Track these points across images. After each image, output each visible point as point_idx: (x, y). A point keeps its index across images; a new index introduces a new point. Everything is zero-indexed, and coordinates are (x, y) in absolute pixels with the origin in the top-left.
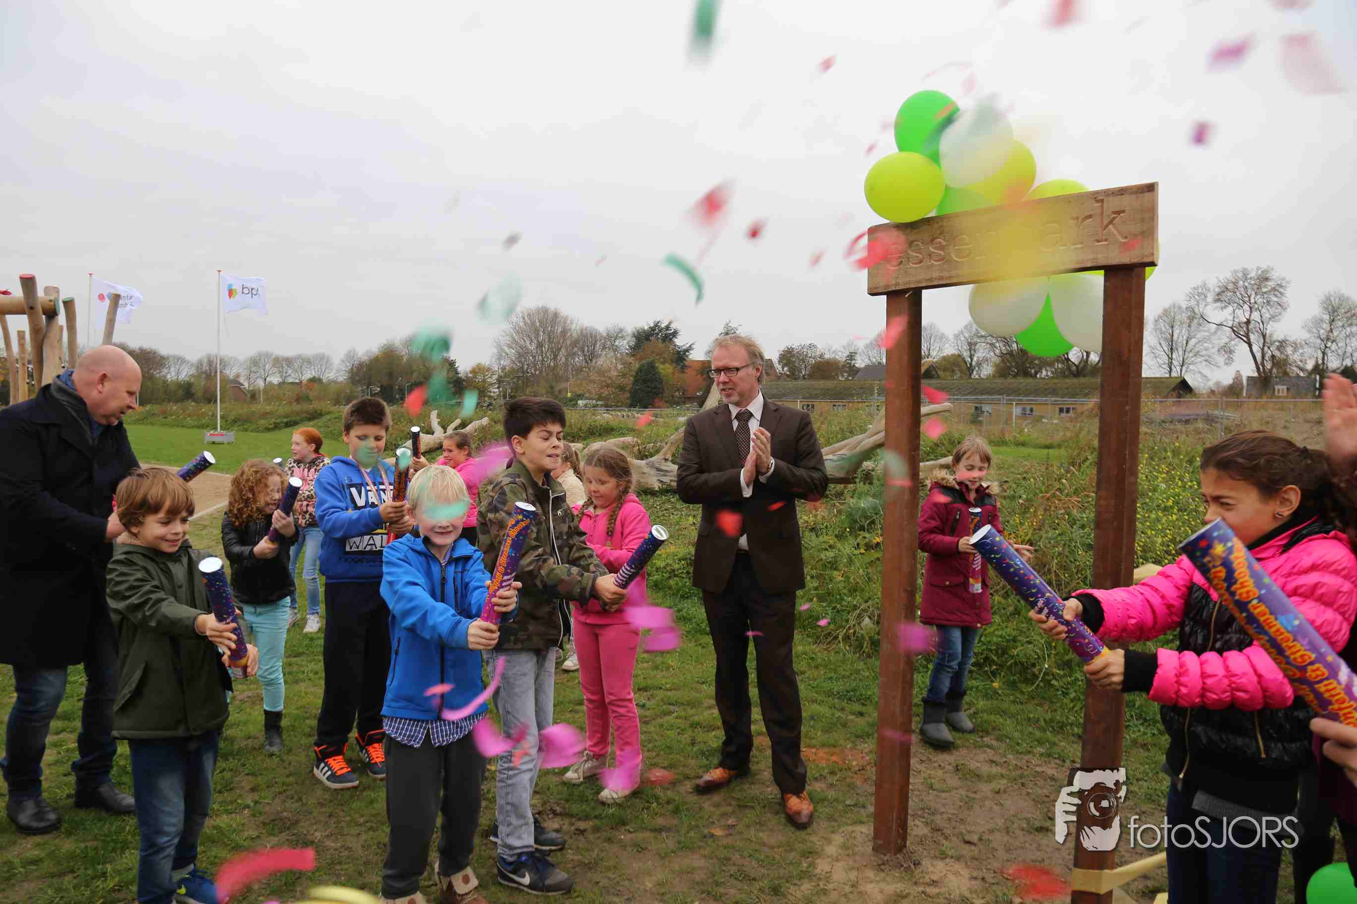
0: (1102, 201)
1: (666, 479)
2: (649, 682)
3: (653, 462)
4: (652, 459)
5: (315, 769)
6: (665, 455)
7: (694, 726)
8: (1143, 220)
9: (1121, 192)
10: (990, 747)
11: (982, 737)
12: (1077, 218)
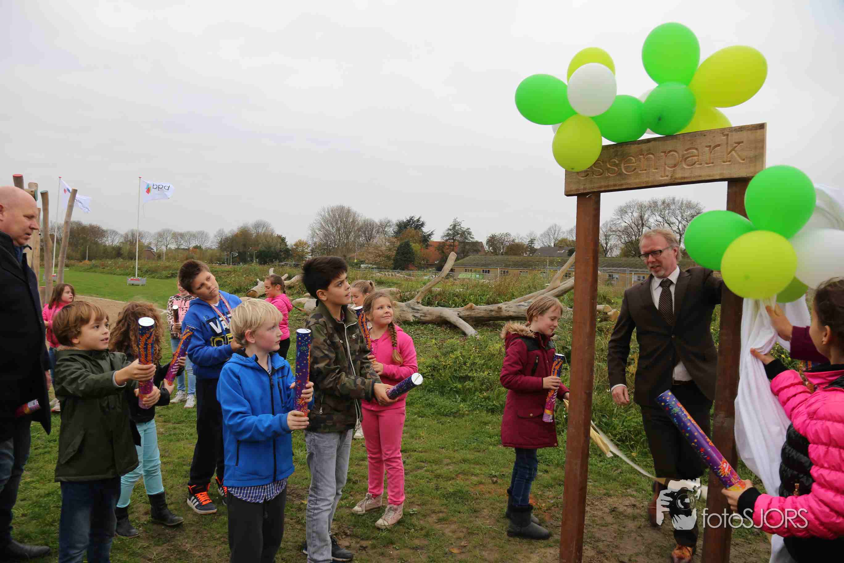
0: (727, 135)
1: (417, 315)
2: (408, 446)
3: (409, 304)
4: (410, 302)
5: (188, 499)
6: (418, 299)
7: (438, 477)
8: (756, 148)
9: (741, 129)
10: (632, 496)
11: (626, 489)
12: (710, 146)
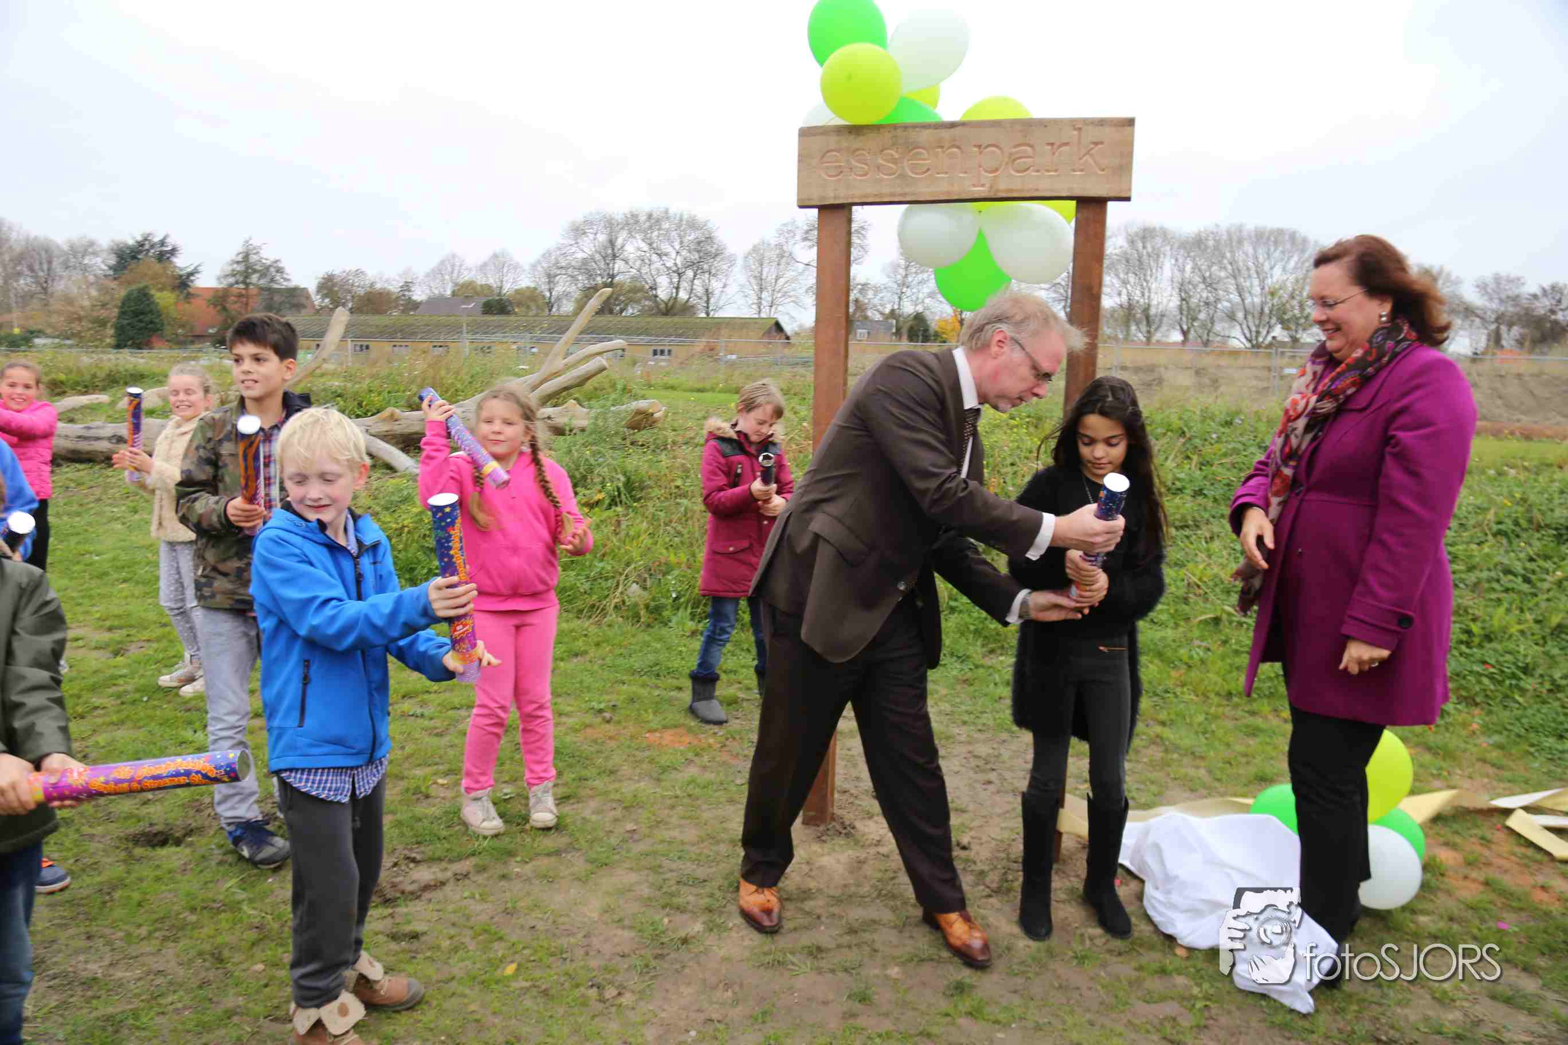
0: (1080, 129)
8: (1119, 155)
9: (1102, 122)
12: (1052, 144)
